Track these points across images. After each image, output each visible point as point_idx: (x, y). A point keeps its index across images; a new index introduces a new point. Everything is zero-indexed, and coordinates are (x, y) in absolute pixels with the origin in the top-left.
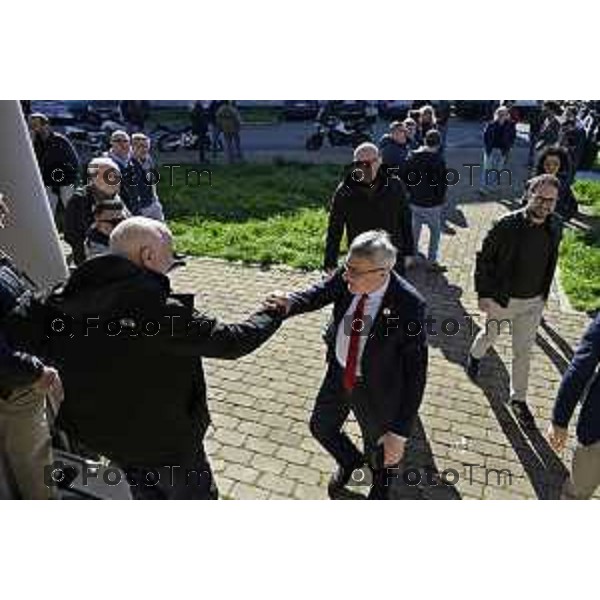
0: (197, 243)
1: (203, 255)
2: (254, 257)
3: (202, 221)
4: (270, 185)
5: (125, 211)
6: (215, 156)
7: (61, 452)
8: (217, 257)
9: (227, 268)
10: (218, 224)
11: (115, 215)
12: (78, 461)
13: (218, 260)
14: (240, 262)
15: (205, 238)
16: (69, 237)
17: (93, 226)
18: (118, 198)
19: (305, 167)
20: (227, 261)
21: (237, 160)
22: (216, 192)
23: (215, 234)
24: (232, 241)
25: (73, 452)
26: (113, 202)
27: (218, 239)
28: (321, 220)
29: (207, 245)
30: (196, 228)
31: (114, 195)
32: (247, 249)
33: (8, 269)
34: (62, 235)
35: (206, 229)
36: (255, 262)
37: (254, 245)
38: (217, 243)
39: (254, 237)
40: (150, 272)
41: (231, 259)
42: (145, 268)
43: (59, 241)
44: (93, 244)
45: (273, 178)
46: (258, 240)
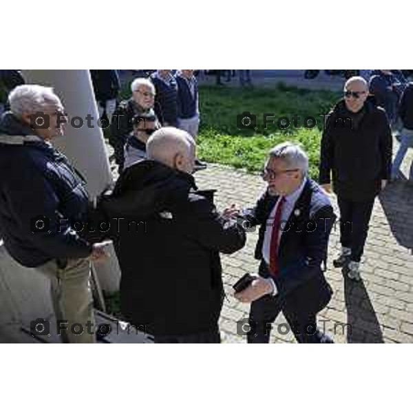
0: (211, 152)
1: (216, 162)
2: (256, 166)
3: (216, 134)
4: (272, 106)
5: (157, 123)
6: (229, 80)
7: (100, 312)
8: (226, 164)
9: (235, 173)
10: (228, 137)
11: (149, 125)
12: (113, 321)
13: (227, 167)
14: (245, 170)
15: (217, 148)
16: (113, 142)
17: (132, 134)
18: (152, 112)
19: (303, 92)
20: (234, 168)
21: (246, 85)
22: (228, 110)
23: (225, 145)
24: (239, 151)
25: (109, 313)
26: (148, 115)
27: (228, 149)
28: (314, 138)
29: (219, 154)
30: (210, 140)
31: (149, 110)
32: (251, 159)
33: (65, 166)
34: (108, 140)
35: (218, 141)
36: (256, 170)
37: (257, 155)
38: (227, 153)
39: (257, 149)
40: (181, 172)
41: (237, 166)
42: (177, 170)
43: (105, 145)
44: (130, 147)
45: (276, 100)
46: (261, 152)
